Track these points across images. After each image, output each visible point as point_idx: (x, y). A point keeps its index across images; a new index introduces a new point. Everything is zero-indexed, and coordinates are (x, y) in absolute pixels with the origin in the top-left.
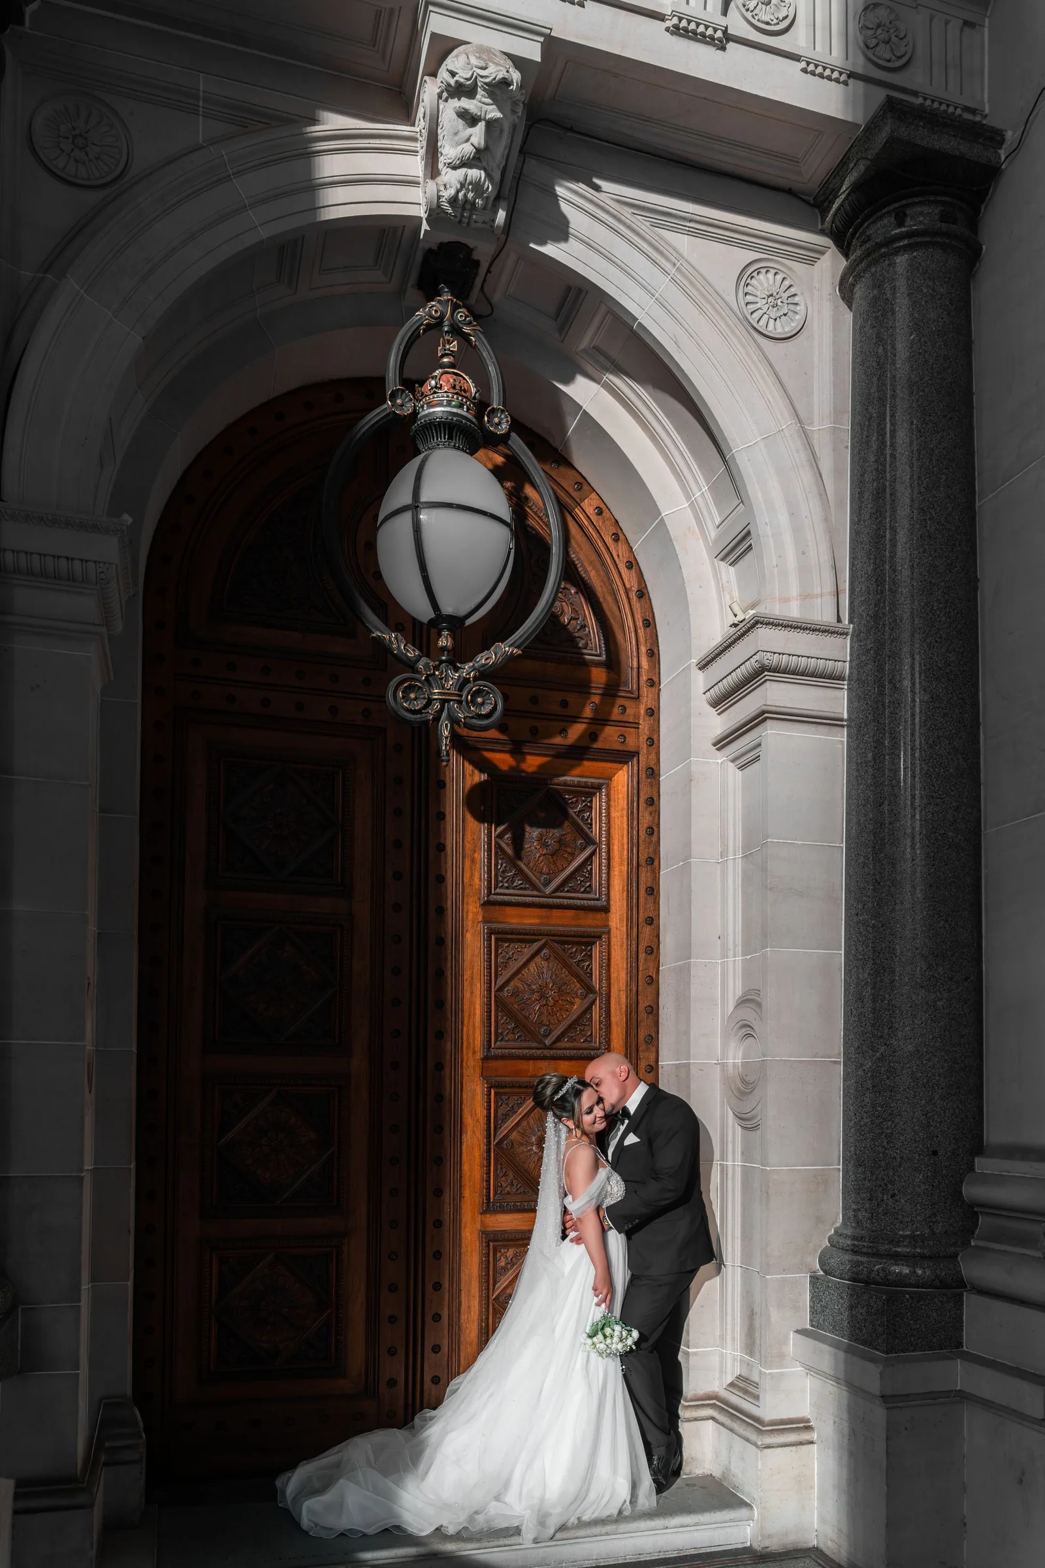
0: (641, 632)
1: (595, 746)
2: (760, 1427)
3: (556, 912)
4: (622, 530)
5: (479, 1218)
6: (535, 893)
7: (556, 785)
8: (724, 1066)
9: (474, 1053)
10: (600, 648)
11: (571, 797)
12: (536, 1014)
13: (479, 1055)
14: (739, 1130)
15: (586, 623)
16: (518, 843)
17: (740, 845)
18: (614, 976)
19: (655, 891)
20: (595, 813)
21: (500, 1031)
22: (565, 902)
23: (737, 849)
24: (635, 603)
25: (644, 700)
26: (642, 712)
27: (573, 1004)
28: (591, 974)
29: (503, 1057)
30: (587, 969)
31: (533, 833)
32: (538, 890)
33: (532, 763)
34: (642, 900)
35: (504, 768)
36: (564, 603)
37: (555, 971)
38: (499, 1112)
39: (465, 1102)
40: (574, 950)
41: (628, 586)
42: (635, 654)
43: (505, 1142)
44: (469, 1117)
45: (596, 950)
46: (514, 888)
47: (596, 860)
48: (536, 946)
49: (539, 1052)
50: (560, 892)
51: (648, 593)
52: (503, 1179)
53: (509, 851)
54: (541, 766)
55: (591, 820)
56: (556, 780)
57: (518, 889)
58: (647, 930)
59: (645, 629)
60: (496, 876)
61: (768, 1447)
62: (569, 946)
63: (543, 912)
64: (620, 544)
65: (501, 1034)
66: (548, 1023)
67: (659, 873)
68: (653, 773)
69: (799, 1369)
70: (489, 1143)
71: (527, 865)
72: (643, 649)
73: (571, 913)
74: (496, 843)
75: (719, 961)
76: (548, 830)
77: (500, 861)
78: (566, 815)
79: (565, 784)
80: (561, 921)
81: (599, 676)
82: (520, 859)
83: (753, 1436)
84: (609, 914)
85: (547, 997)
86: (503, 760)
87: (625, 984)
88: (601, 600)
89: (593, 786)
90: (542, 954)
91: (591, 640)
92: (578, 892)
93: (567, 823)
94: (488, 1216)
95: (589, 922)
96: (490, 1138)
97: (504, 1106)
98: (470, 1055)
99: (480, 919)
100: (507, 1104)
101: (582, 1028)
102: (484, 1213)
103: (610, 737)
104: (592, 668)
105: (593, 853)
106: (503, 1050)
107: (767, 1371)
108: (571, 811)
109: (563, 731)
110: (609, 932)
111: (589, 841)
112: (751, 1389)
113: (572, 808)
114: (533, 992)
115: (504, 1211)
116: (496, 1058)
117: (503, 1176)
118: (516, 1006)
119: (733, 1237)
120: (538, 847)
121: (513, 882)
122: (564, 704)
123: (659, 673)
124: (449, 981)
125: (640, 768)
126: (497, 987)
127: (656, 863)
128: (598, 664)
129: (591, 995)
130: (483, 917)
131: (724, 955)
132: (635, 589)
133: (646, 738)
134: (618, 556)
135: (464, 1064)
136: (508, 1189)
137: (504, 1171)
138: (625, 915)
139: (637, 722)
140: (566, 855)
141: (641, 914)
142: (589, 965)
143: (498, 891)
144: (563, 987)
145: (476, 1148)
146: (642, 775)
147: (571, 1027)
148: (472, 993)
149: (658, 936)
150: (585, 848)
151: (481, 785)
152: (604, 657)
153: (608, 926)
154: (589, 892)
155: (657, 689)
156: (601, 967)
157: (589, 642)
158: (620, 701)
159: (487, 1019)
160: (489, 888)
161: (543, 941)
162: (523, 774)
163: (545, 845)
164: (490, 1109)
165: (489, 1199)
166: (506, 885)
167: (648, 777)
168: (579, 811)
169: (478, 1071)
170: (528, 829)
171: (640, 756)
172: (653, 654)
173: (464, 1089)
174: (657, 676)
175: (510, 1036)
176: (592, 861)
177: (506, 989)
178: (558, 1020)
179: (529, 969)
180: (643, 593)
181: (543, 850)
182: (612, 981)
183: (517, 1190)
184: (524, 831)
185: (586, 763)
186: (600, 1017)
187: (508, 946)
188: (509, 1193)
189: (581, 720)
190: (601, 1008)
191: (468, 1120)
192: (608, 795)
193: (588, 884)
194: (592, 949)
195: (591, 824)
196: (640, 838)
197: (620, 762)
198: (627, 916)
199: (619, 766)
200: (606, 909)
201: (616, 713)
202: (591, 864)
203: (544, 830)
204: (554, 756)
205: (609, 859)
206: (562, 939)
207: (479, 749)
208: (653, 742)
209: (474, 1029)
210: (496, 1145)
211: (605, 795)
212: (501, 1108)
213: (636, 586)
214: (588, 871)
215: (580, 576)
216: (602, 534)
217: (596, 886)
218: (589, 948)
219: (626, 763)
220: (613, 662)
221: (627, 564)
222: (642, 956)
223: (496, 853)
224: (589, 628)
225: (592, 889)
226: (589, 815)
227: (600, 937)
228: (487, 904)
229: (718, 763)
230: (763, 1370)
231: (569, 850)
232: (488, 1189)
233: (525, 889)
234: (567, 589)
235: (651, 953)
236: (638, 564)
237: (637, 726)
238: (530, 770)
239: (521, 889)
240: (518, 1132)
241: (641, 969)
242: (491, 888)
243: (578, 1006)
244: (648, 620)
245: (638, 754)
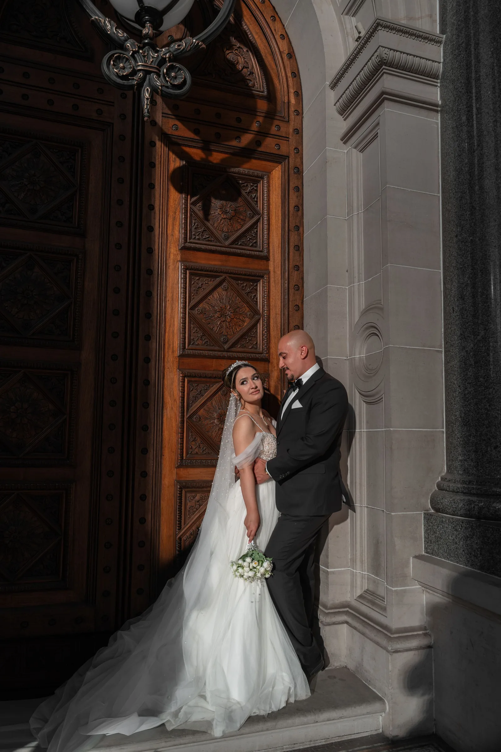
0: (290, 80)
1: (260, 149)
2: (389, 634)
3: (232, 258)
4: (277, 14)
5: (175, 471)
6: (218, 244)
7: (233, 173)
8: (352, 361)
9: (173, 352)
10: (263, 88)
11: (243, 182)
12: (218, 327)
13: (177, 353)
14: (364, 405)
15: (254, 72)
16: (206, 210)
17: (362, 204)
18: (272, 304)
19: (300, 248)
20: (260, 194)
21: (192, 338)
22: (239, 251)
23: (360, 206)
24: (286, 61)
25: (292, 123)
26: (291, 130)
27: (244, 321)
28: (257, 302)
29: (194, 356)
30: (254, 298)
31: (216, 204)
32: (219, 242)
33: (217, 157)
34: (291, 254)
35: (197, 158)
36: (239, 57)
37: (232, 298)
38: (191, 396)
39: (166, 386)
40: (245, 285)
41: (281, 50)
42: (286, 93)
43: (195, 416)
44: (169, 397)
45: (260, 286)
46: (203, 240)
47: (260, 225)
48: (218, 280)
49: (219, 353)
50: (236, 245)
51: (295, 55)
52: (193, 443)
53: (200, 214)
54: (223, 160)
55: (257, 198)
56: (233, 170)
57: (207, 241)
58: (295, 275)
59: (292, 78)
60: (190, 230)
61: (396, 651)
62: (242, 282)
63: (223, 257)
64: (276, 23)
65: (193, 339)
66: (226, 334)
67: (303, 236)
68: (299, 171)
69: (417, 587)
70: (183, 416)
71: (213, 225)
72: (292, 91)
73: (243, 259)
74: (190, 208)
75: (347, 287)
76: (227, 202)
77: (193, 221)
78: (240, 194)
79: (239, 173)
80: (235, 264)
81: (262, 106)
82: (208, 220)
83: (384, 642)
84: (269, 262)
85: (225, 316)
86: (197, 154)
87: (280, 310)
88: (264, 57)
89: (257, 177)
90: (222, 286)
91: (257, 82)
92: (248, 246)
93: (240, 199)
94: (181, 469)
95: (254, 266)
96: (184, 413)
97: (194, 391)
98: (170, 353)
99: (179, 258)
100: (197, 389)
101: (250, 338)
102: (178, 467)
103: (269, 145)
104: (258, 100)
105: (258, 221)
106: (194, 351)
107: (393, 589)
108: (243, 192)
109: (238, 137)
110: (269, 273)
111: (255, 212)
112: (378, 601)
113: (244, 190)
114: (216, 312)
115: (193, 466)
116: (189, 356)
117: (193, 441)
118: (204, 321)
119: (361, 484)
120: (220, 213)
121: (202, 236)
122: (239, 120)
123: (302, 107)
124: (156, 300)
125: (290, 167)
126: (191, 306)
127: (301, 229)
128: (262, 97)
129: (257, 316)
130: (181, 258)
131: (351, 282)
132: (286, 52)
133: (294, 147)
134: (275, 30)
135: (166, 359)
136: (196, 450)
137: (194, 437)
138: (280, 263)
139: (288, 136)
140: (239, 221)
141: (291, 263)
142: (255, 296)
143: (192, 240)
144: (237, 310)
145: (174, 420)
146: (291, 171)
147: (242, 337)
148: (172, 309)
149: (303, 278)
150: (253, 217)
151: (180, 169)
152: (265, 93)
153: (269, 270)
154: (256, 247)
155: (301, 117)
156: (263, 297)
157: (256, 83)
158: (276, 122)
159: (183, 328)
160: (185, 238)
161: (223, 277)
162: (210, 164)
163: (226, 212)
164: (184, 392)
165: (182, 457)
166: (197, 237)
167: (295, 173)
168: (249, 192)
169: (176, 365)
170: (213, 200)
171: (290, 159)
172: (299, 94)
173: (165, 377)
174: (301, 108)
175: (199, 342)
176: (257, 226)
177: (197, 309)
178: (233, 332)
179: (213, 296)
180: (291, 55)
181: (223, 216)
182: (271, 307)
183: (203, 451)
184: (210, 202)
185: (254, 161)
186: (262, 331)
187: (199, 279)
188: (197, 453)
189: (250, 132)
190: (263, 325)
191: (168, 399)
192: (268, 182)
193: (255, 241)
194: (257, 285)
195: (257, 202)
196: (290, 213)
197: (277, 162)
198: (282, 263)
199: (275, 164)
200: (267, 258)
201: (274, 130)
202: (257, 228)
203: (224, 202)
204: (233, 154)
205: (269, 224)
206: (237, 276)
207: (179, 145)
208: (299, 151)
209: (173, 336)
210: (188, 418)
211: (266, 182)
212: (192, 392)
213: (287, 51)
214: (254, 232)
215: (250, 40)
216: (265, 15)
217: (260, 242)
218: (255, 284)
219: (280, 163)
220: (271, 97)
221: (281, 36)
222: (292, 291)
223: (191, 215)
224: (255, 74)
225: (257, 245)
226: (256, 195)
227: (263, 277)
228: (184, 249)
229: (344, 152)
230: (390, 588)
231: (242, 217)
232: (182, 449)
233: (211, 241)
234: (241, 48)
235: (298, 289)
236: (288, 36)
237: (287, 139)
238: (215, 162)
239: (209, 241)
240: (204, 410)
241: (291, 300)
242: (187, 238)
243: (247, 323)
244: (295, 73)
245: (289, 157)
